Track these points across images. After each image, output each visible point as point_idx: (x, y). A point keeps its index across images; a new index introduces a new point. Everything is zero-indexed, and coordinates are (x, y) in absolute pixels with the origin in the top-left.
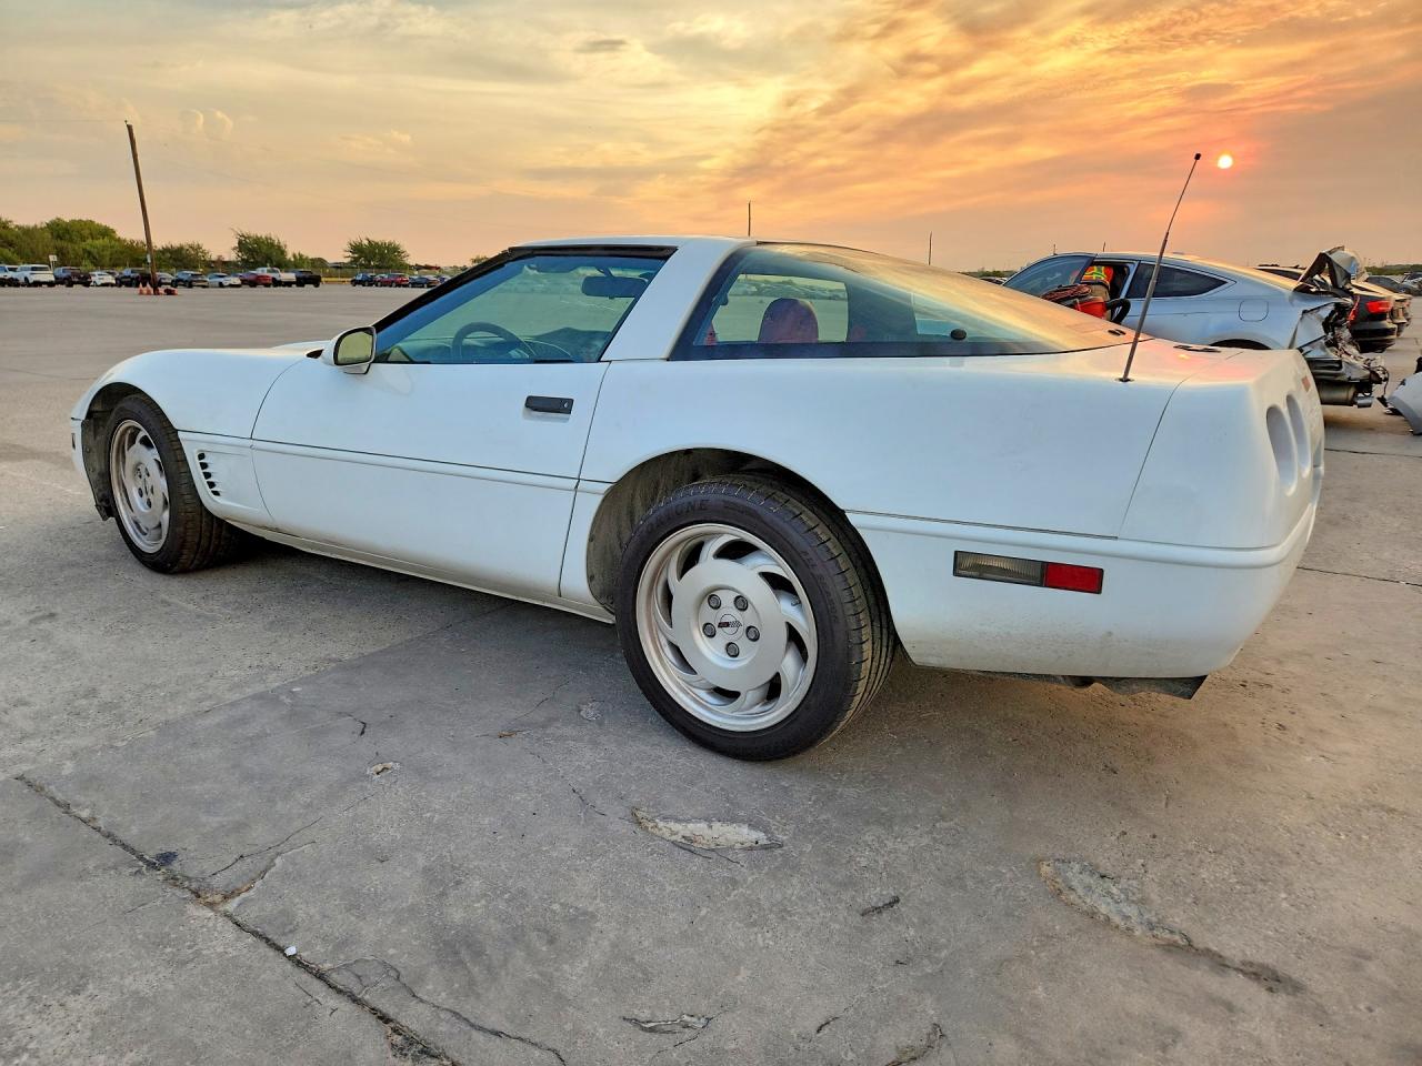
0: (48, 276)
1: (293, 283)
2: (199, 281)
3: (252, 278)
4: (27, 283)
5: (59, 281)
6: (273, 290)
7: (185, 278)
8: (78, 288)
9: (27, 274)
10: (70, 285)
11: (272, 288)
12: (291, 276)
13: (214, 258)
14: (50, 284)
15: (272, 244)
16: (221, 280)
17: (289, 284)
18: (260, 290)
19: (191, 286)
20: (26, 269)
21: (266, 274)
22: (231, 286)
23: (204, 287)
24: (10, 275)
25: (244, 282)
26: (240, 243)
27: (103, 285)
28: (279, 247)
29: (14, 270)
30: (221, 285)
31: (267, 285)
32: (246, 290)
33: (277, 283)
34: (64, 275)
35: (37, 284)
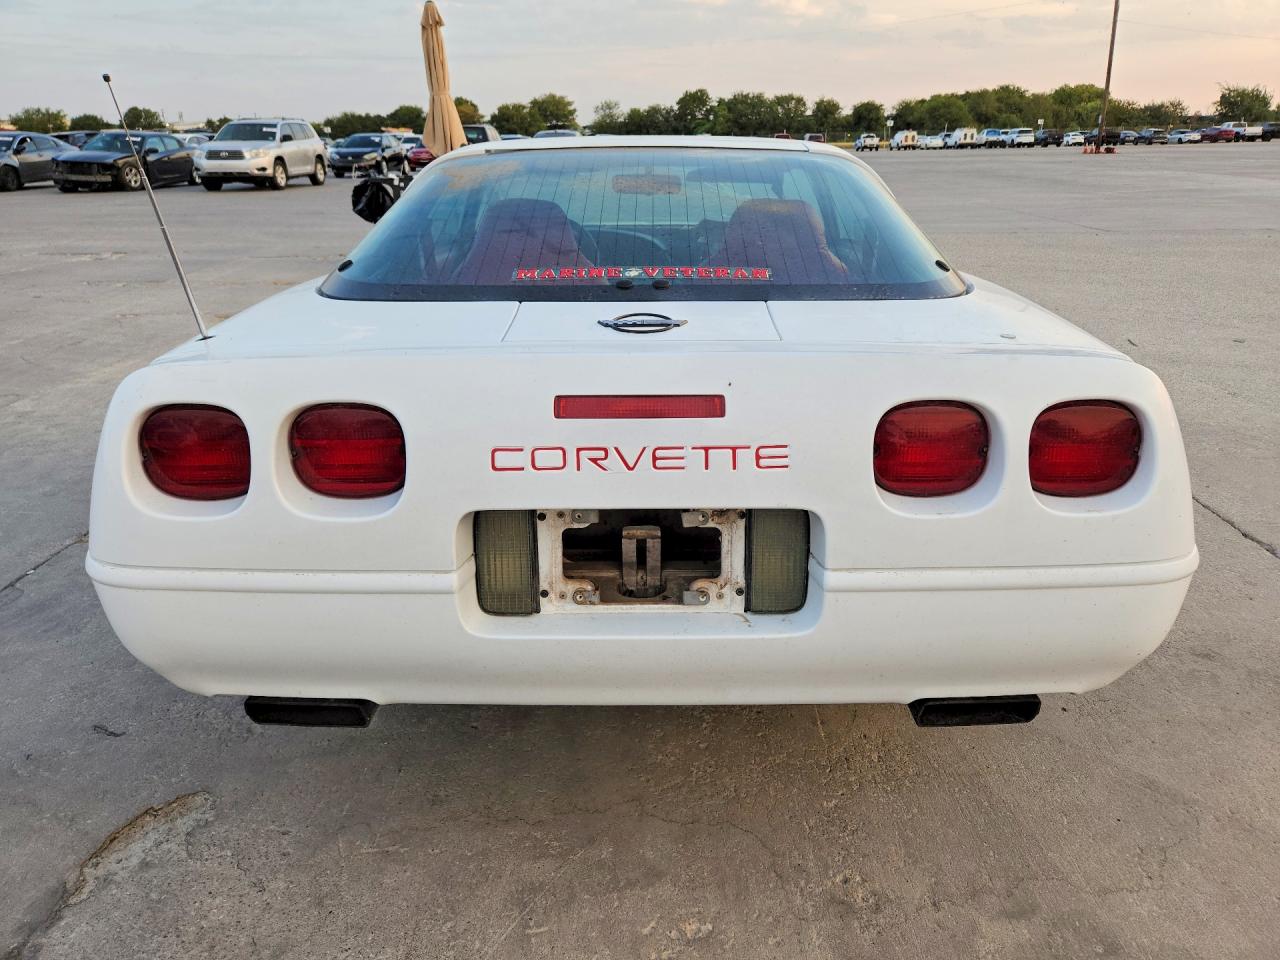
0: (1030, 138)
1: (1259, 137)
2: (1160, 138)
3: (1214, 133)
4: (1013, 145)
5: (1038, 142)
6: (1233, 147)
7: (1147, 135)
8: (1052, 148)
9: (1014, 136)
10: (1046, 145)
11: (1232, 144)
12: (1257, 130)
13: (1191, 113)
14: (1030, 145)
15: (1257, 96)
16: (1182, 136)
17: (1252, 138)
18: (1221, 147)
19: (1150, 143)
20: (1014, 133)
21: (1231, 128)
22: (1190, 142)
23: (1162, 143)
24: (1003, 137)
25: (1204, 138)
26: (1223, 97)
27: (1075, 144)
28: (1264, 98)
29: (1006, 133)
30: (1180, 141)
31: (1229, 141)
32: (1207, 147)
33: (1238, 137)
34: (1043, 136)
35: (1020, 145)
